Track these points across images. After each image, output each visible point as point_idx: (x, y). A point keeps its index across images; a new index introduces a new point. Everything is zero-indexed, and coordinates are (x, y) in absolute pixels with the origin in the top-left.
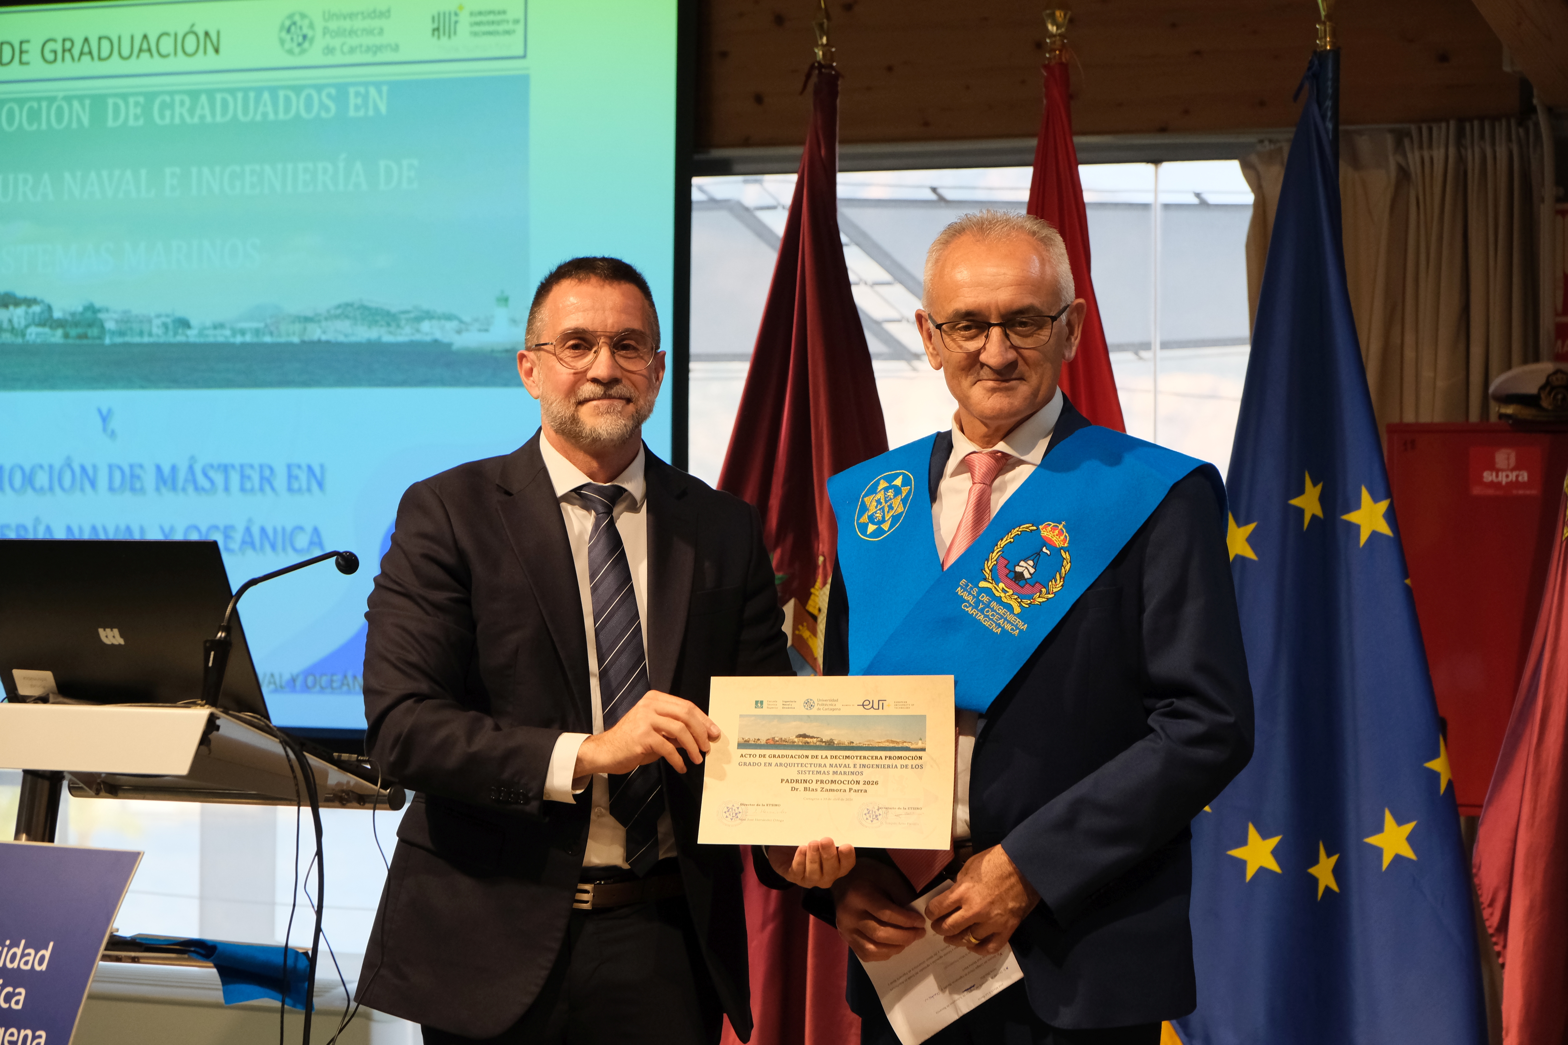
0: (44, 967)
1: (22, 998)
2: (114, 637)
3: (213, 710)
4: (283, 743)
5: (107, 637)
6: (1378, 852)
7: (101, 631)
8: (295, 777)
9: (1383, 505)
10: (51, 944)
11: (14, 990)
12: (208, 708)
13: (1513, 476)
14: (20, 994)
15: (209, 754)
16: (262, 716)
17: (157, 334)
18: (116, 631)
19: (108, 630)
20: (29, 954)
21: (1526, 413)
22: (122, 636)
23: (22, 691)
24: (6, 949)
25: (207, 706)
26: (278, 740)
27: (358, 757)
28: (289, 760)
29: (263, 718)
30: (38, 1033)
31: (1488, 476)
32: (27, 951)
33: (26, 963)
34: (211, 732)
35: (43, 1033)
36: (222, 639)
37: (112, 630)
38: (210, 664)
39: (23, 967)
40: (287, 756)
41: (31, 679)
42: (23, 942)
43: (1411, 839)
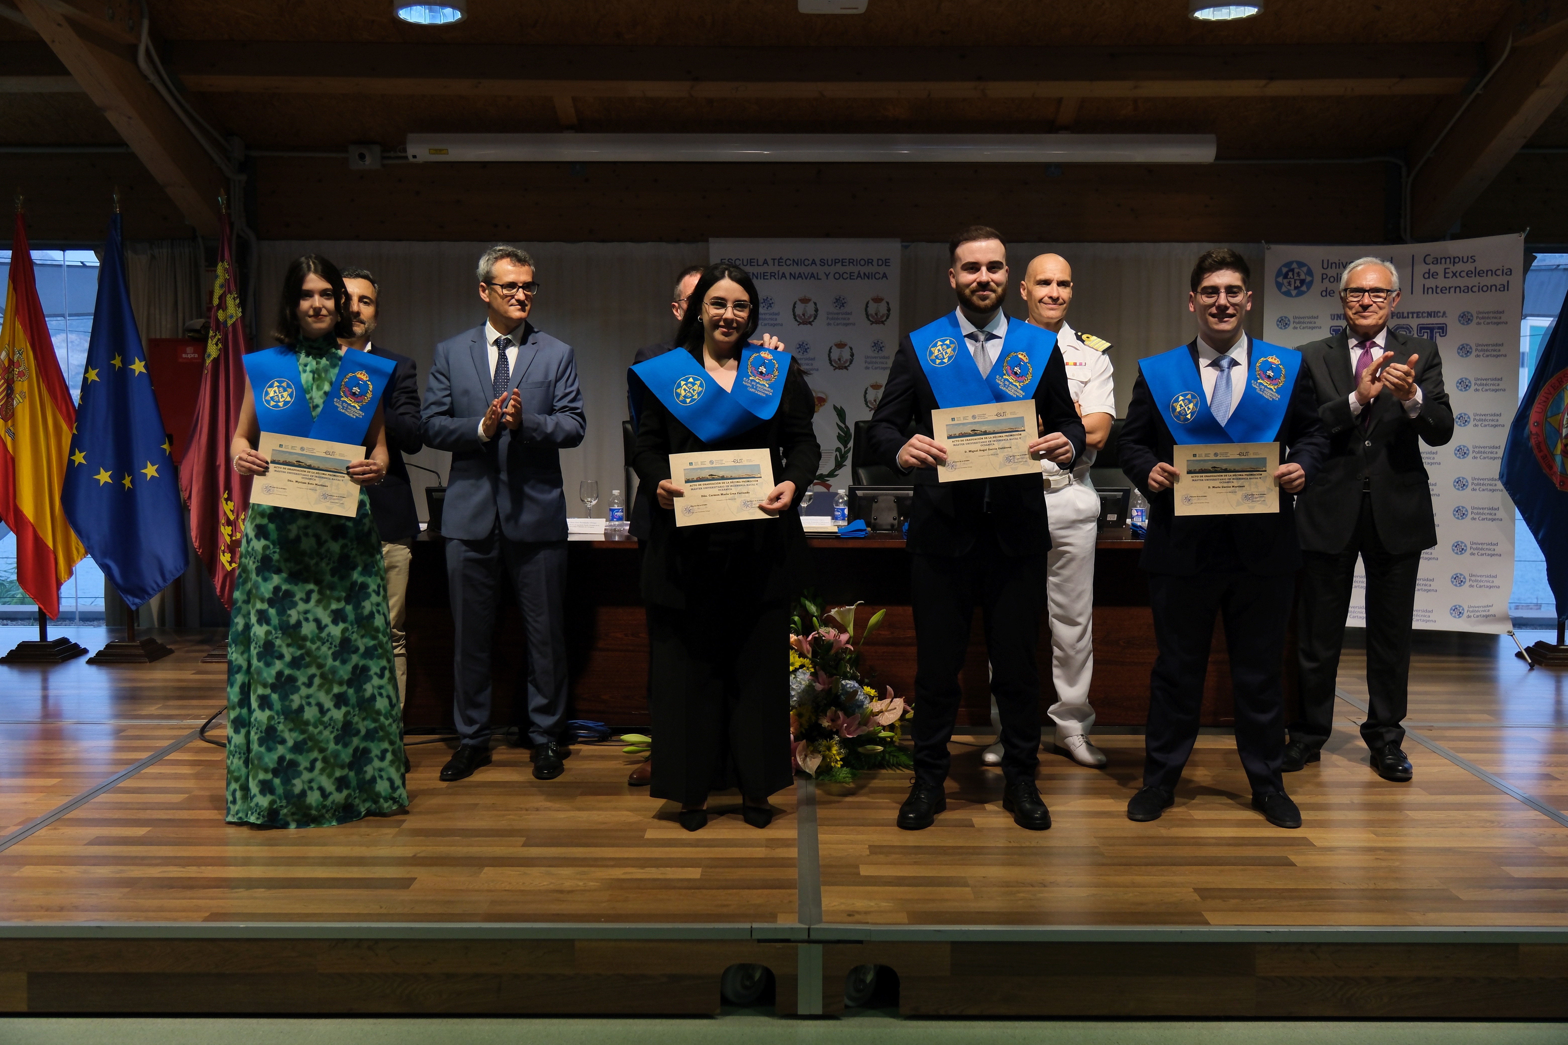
6: (146, 475)
9: (143, 363)
13: (192, 356)
21: (196, 335)
31: (184, 356)
43: (156, 470)
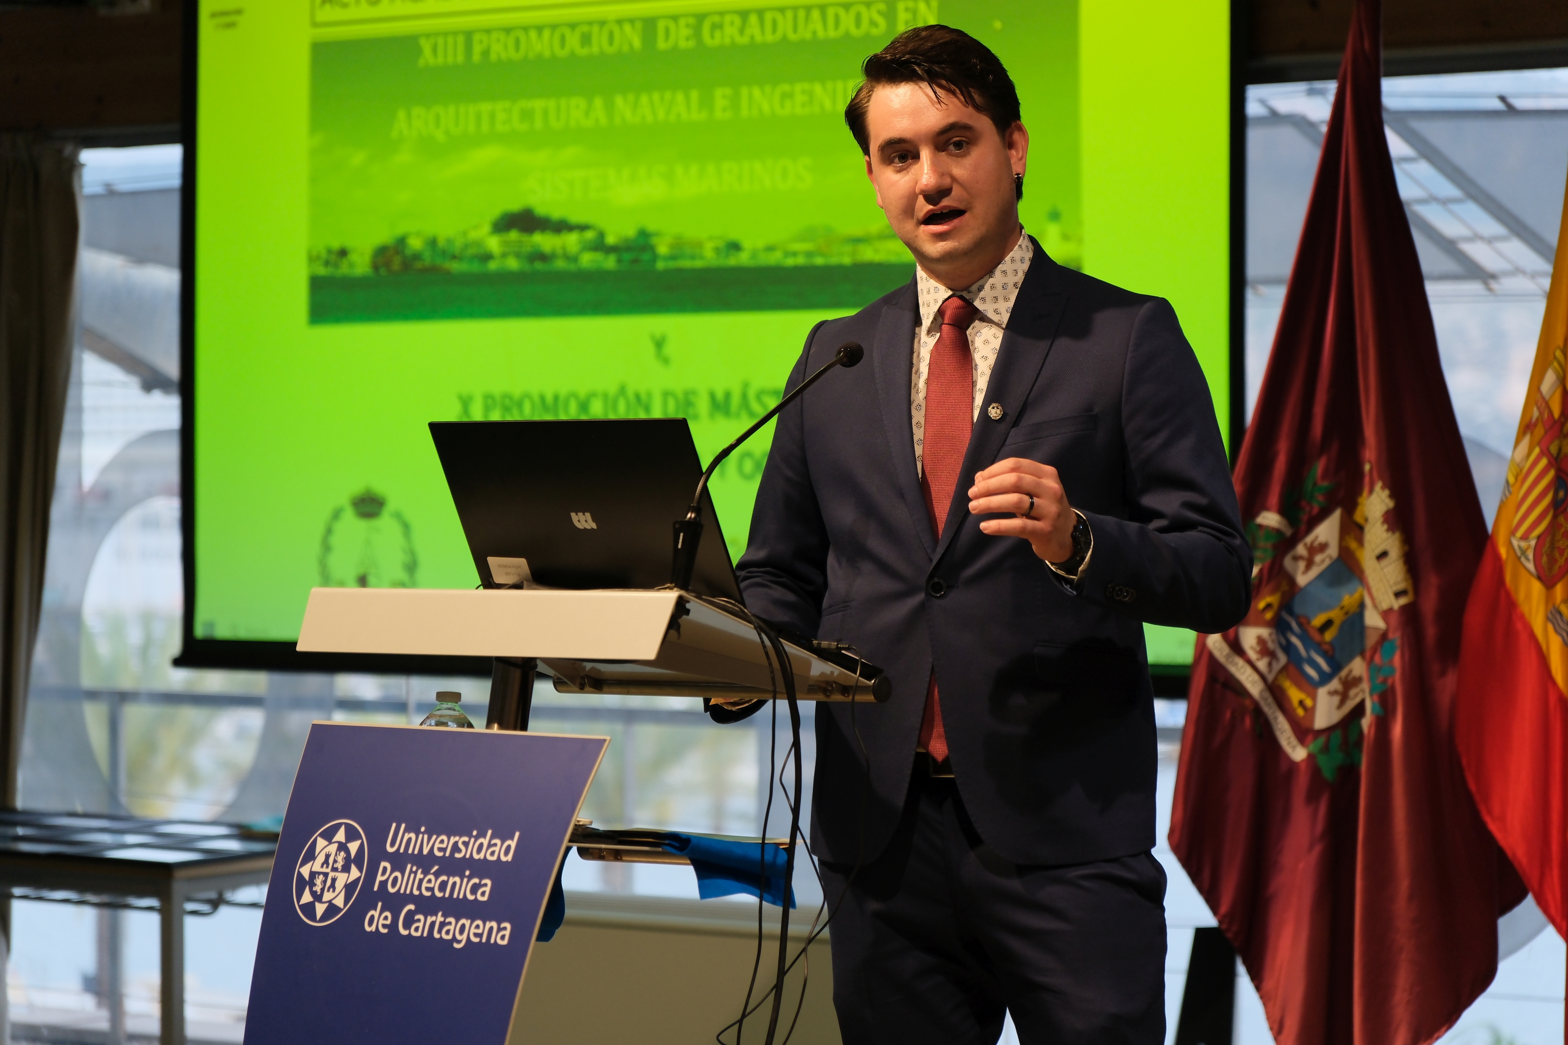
0: (509, 858)
1: (487, 889)
2: (586, 521)
3: (683, 593)
4: (758, 629)
5: (579, 521)
7: (573, 515)
8: (770, 664)
10: (517, 834)
11: (480, 882)
12: (676, 591)
14: (486, 885)
15: (679, 639)
16: (736, 601)
17: (709, 257)
18: (588, 515)
19: (580, 514)
20: (495, 845)
22: (594, 520)
23: (497, 579)
24: (473, 840)
25: (675, 589)
26: (752, 626)
27: (838, 645)
28: (764, 646)
29: (737, 604)
30: (503, 925)
32: (493, 842)
33: (493, 853)
34: (680, 617)
35: (508, 925)
36: (692, 520)
37: (584, 515)
38: (680, 546)
39: (489, 858)
40: (763, 642)
41: (505, 566)
42: (490, 832)
